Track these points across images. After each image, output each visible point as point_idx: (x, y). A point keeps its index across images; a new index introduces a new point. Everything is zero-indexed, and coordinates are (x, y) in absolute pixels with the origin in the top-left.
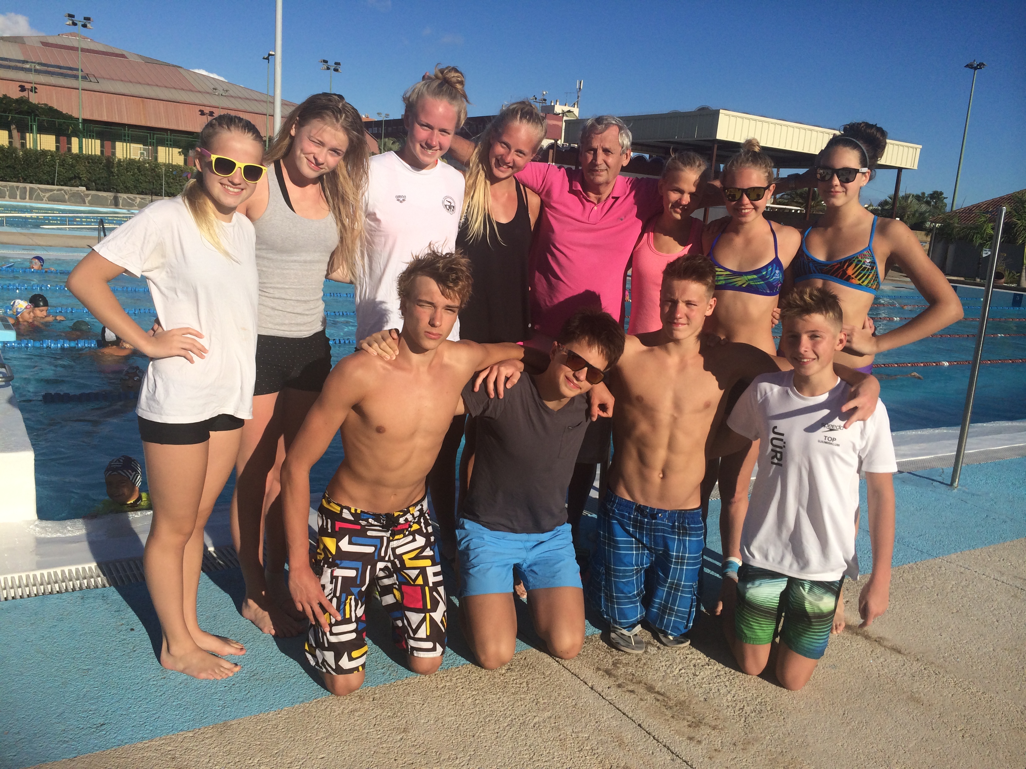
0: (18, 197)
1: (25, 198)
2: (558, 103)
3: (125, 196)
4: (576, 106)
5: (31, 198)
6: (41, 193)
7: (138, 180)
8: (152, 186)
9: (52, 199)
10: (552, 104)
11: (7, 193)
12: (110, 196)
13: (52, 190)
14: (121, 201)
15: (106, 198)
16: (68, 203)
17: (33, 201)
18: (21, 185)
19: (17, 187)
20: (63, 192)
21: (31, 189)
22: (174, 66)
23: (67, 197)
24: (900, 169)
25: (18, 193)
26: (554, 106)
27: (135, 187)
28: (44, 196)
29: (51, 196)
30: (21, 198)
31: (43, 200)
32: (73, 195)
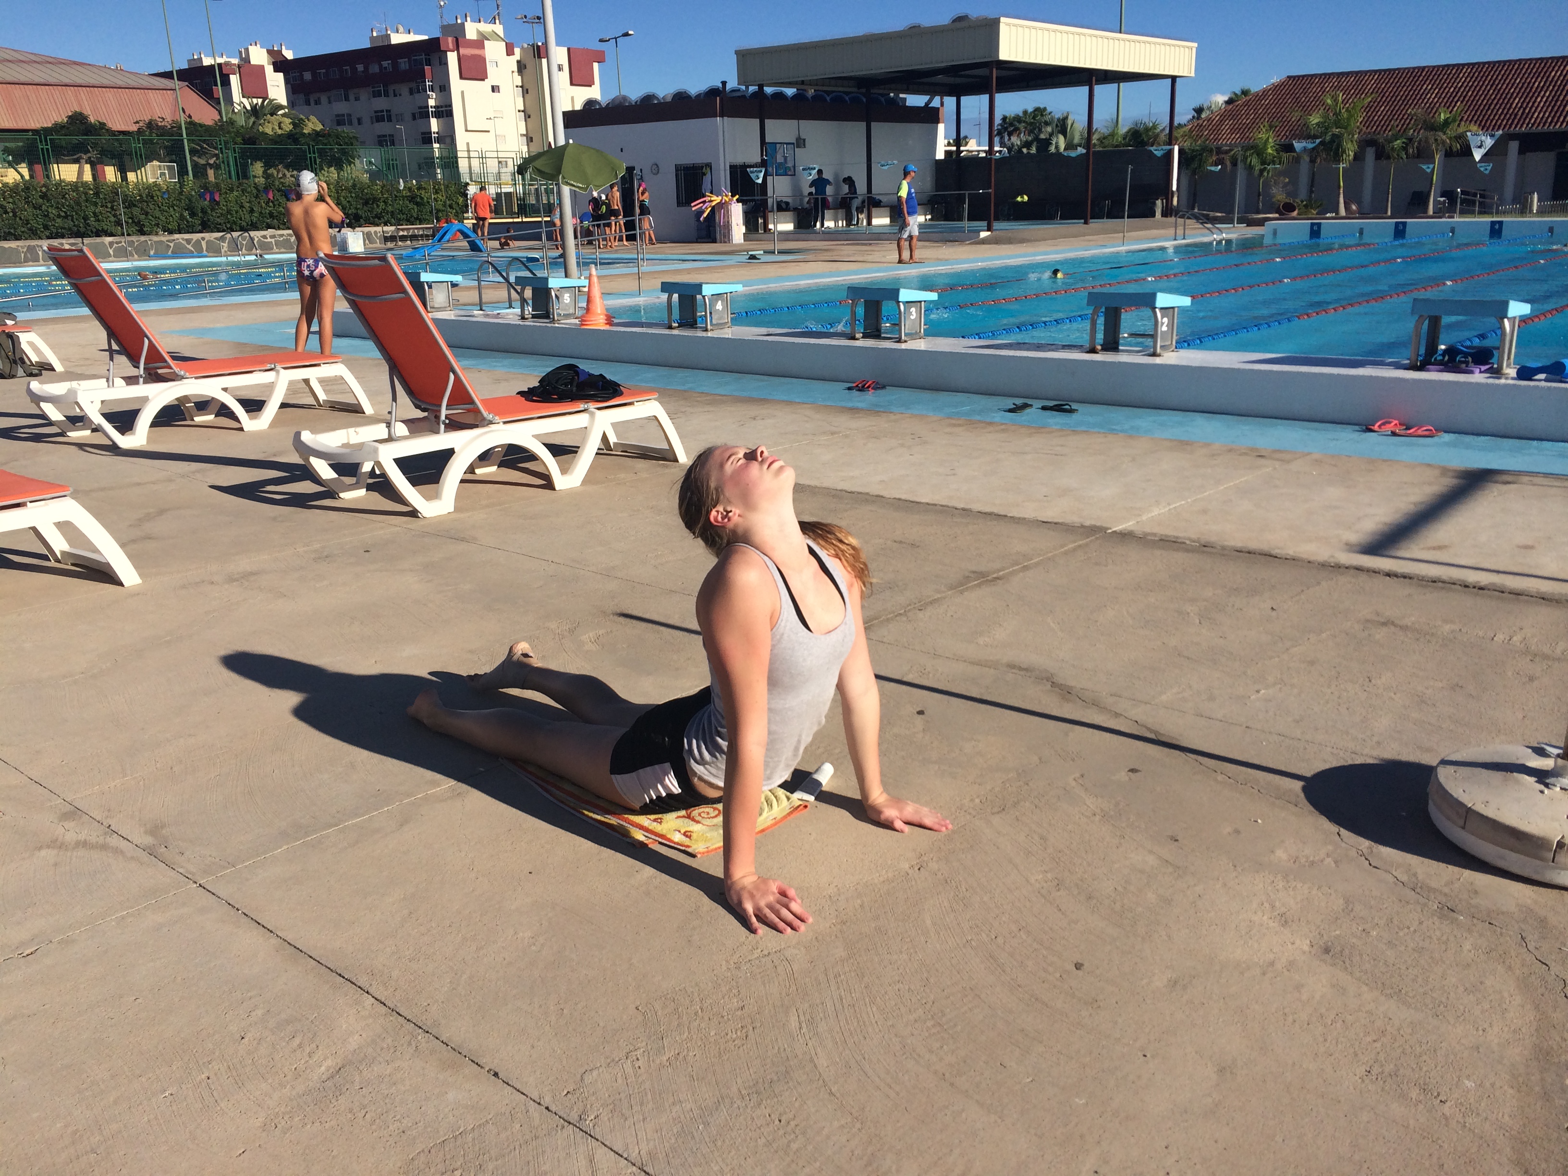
2: (468, 19)
3: (45, 243)
4: (497, 21)
10: (459, 21)
14: (40, 253)
15: (16, 251)
24: (1174, 79)
26: (463, 25)
27: (46, 227)
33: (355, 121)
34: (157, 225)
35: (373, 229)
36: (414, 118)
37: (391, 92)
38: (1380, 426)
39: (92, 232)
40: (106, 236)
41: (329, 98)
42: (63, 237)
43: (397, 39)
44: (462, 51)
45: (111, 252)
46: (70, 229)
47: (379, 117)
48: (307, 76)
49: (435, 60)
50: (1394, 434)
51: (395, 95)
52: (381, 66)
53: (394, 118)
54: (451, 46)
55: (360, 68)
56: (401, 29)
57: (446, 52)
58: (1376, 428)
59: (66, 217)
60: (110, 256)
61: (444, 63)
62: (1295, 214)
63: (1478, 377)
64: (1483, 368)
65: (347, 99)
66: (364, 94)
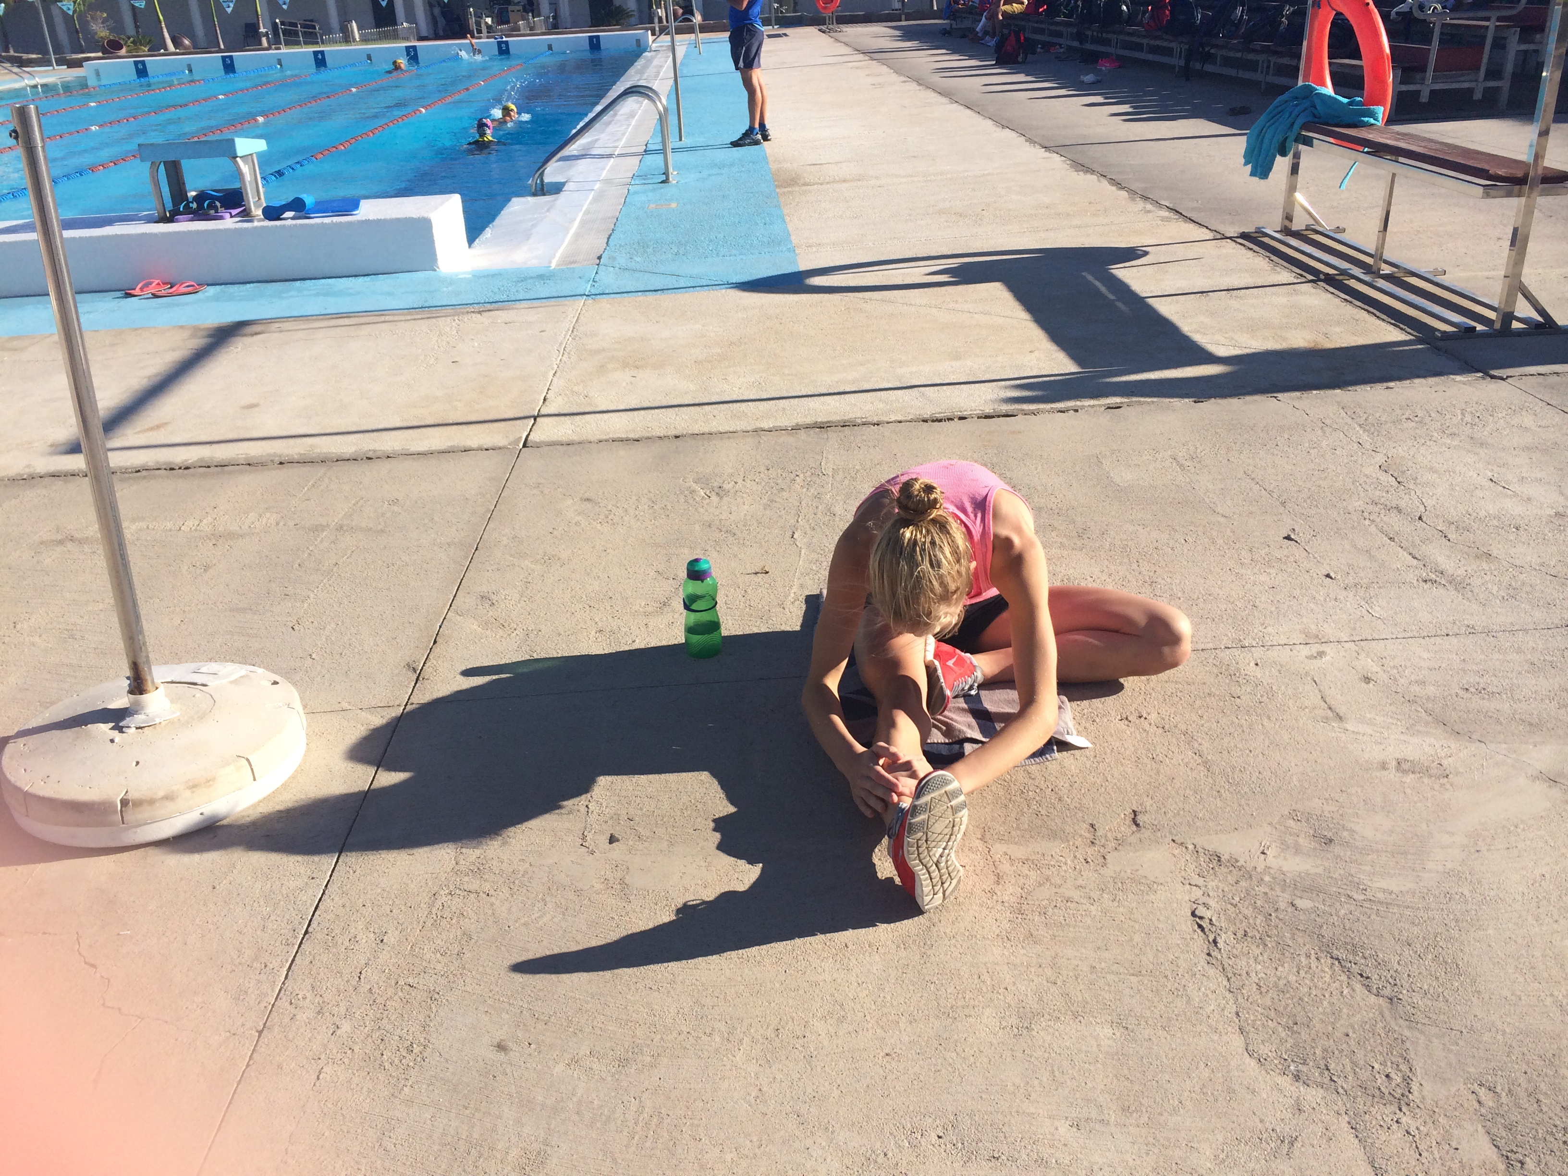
38: (142, 289)
50: (155, 296)
58: (137, 291)
62: (123, 52)
63: (229, 222)
64: (234, 212)
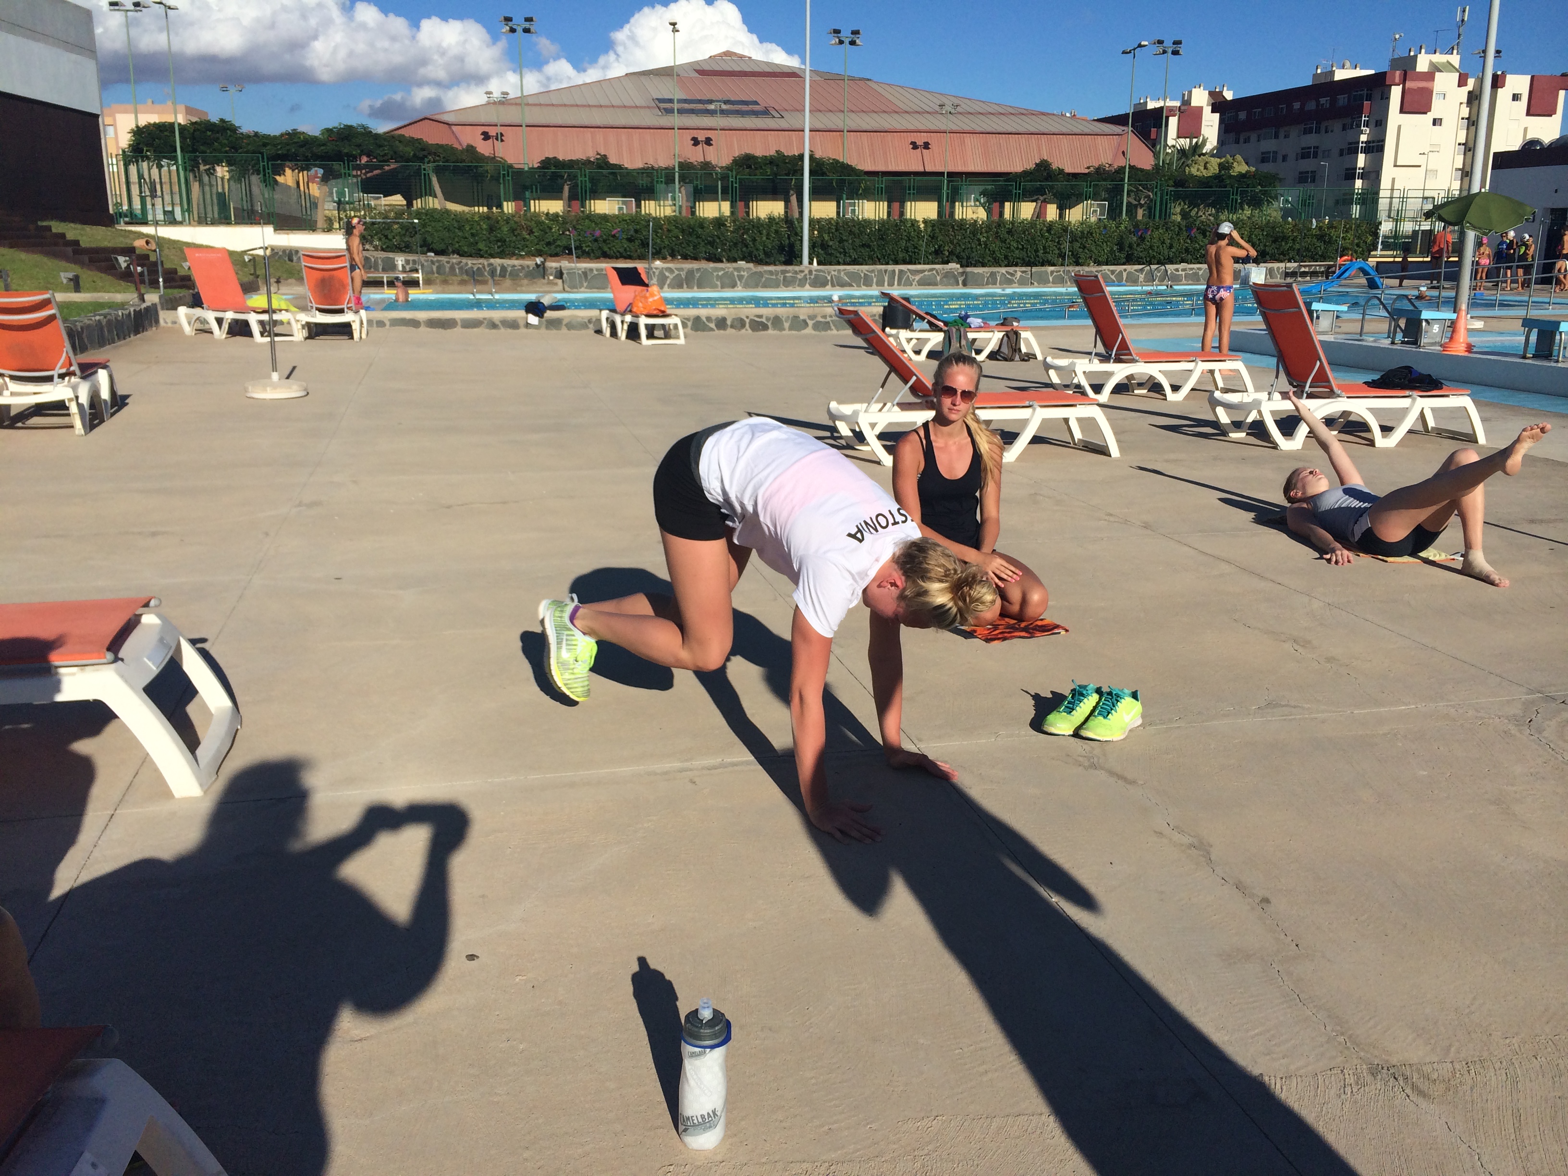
0: (886, 284)
1: (893, 285)
2: (1423, 51)
3: (1003, 270)
5: (899, 284)
6: (910, 276)
7: (1009, 248)
8: (1024, 253)
9: (923, 283)
10: (1412, 54)
11: (875, 280)
12: (987, 273)
13: (923, 271)
14: (999, 278)
15: (982, 275)
16: (939, 286)
17: (902, 287)
18: (890, 267)
19: (886, 271)
20: (934, 272)
21: (901, 271)
22: (861, 79)
23: (938, 278)
25: (886, 279)
26: (1416, 56)
27: (1006, 257)
28: (914, 280)
29: (921, 279)
30: (889, 285)
31: (911, 285)
32: (948, 275)
33: (1280, 158)
34: (1091, 258)
35: (1276, 265)
36: (1341, 154)
37: (1323, 130)
39: (1039, 262)
40: (1049, 266)
41: (1259, 136)
42: (1016, 265)
43: (1341, 75)
44: (1409, 84)
45: (1051, 280)
46: (1023, 259)
47: (1306, 154)
48: (1242, 115)
49: (1377, 94)
51: (1326, 132)
52: (1318, 102)
53: (1320, 154)
54: (1397, 80)
55: (1297, 105)
56: (1348, 64)
57: (1391, 86)
59: (1022, 249)
60: (1049, 282)
61: (1386, 97)
65: (1276, 136)
66: (1294, 131)
